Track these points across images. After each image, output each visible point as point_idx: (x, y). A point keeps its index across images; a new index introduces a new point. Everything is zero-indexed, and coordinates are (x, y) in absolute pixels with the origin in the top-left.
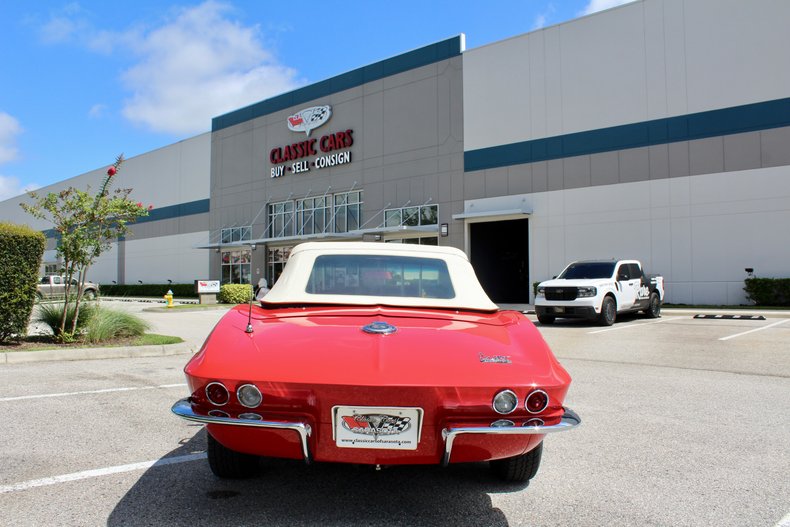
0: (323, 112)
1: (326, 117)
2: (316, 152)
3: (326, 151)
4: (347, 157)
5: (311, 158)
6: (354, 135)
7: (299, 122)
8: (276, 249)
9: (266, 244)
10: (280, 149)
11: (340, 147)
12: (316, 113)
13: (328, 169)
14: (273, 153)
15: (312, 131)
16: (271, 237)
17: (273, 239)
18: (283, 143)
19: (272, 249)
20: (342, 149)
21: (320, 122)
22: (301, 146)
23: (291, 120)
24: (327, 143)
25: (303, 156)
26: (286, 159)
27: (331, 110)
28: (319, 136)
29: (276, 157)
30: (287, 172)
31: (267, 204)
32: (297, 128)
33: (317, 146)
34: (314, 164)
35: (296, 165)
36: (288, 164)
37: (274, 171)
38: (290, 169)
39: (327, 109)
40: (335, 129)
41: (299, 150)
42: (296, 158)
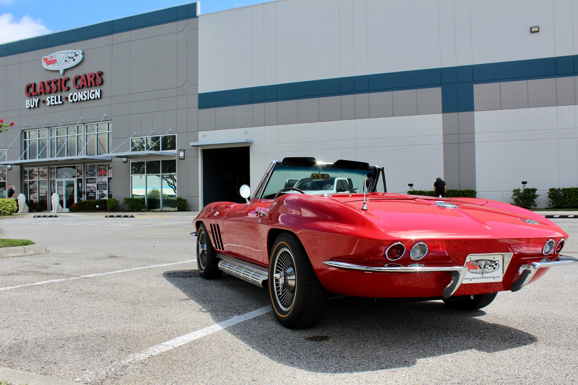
0: (76, 55)
1: (78, 59)
2: (69, 89)
3: (79, 88)
4: (98, 94)
5: (64, 94)
6: (104, 77)
7: (54, 62)
8: (31, 169)
9: (22, 165)
10: (35, 84)
11: (91, 85)
12: (69, 55)
13: (79, 104)
14: (28, 88)
15: (65, 70)
16: (25, 158)
17: (28, 161)
18: (38, 80)
19: (27, 169)
20: (93, 87)
21: (72, 64)
22: (55, 82)
23: (46, 60)
24: (80, 82)
25: (57, 91)
26: (41, 93)
27: (83, 54)
28: (72, 75)
29: (31, 90)
30: (41, 104)
31: (23, 130)
32: (51, 67)
33: (70, 84)
34: (67, 98)
35: (50, 99)
36: (42, 98)
37: (29, 103)
38: (44, 102)
39: (79, 52)
40: (87, 70)
41: (53, 86)
42: (50, 92)
